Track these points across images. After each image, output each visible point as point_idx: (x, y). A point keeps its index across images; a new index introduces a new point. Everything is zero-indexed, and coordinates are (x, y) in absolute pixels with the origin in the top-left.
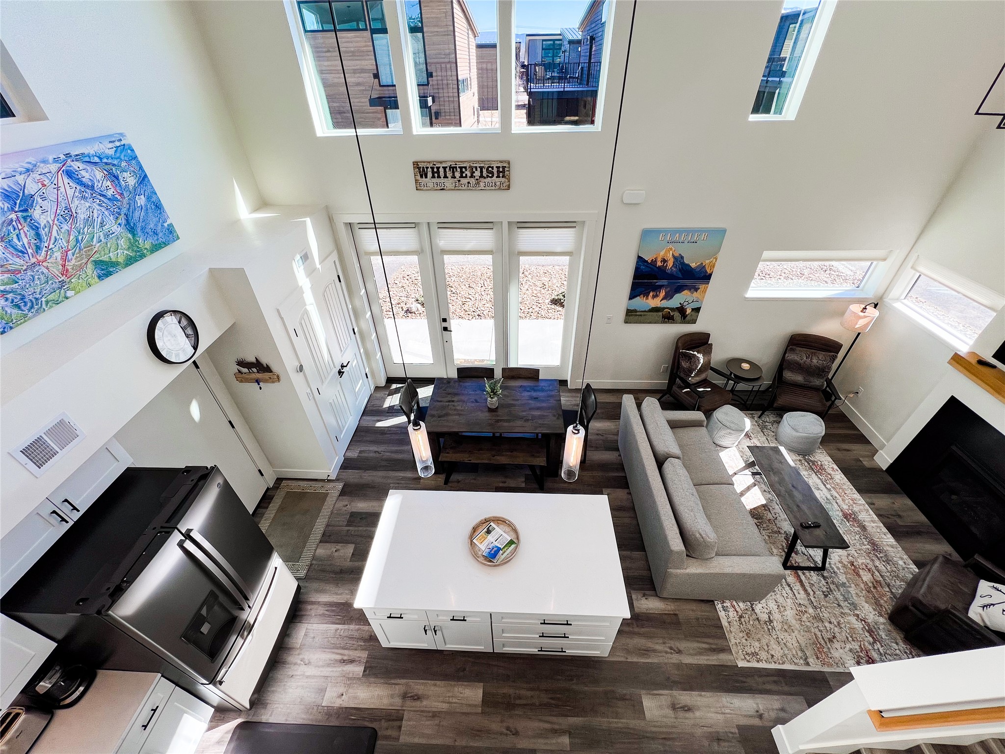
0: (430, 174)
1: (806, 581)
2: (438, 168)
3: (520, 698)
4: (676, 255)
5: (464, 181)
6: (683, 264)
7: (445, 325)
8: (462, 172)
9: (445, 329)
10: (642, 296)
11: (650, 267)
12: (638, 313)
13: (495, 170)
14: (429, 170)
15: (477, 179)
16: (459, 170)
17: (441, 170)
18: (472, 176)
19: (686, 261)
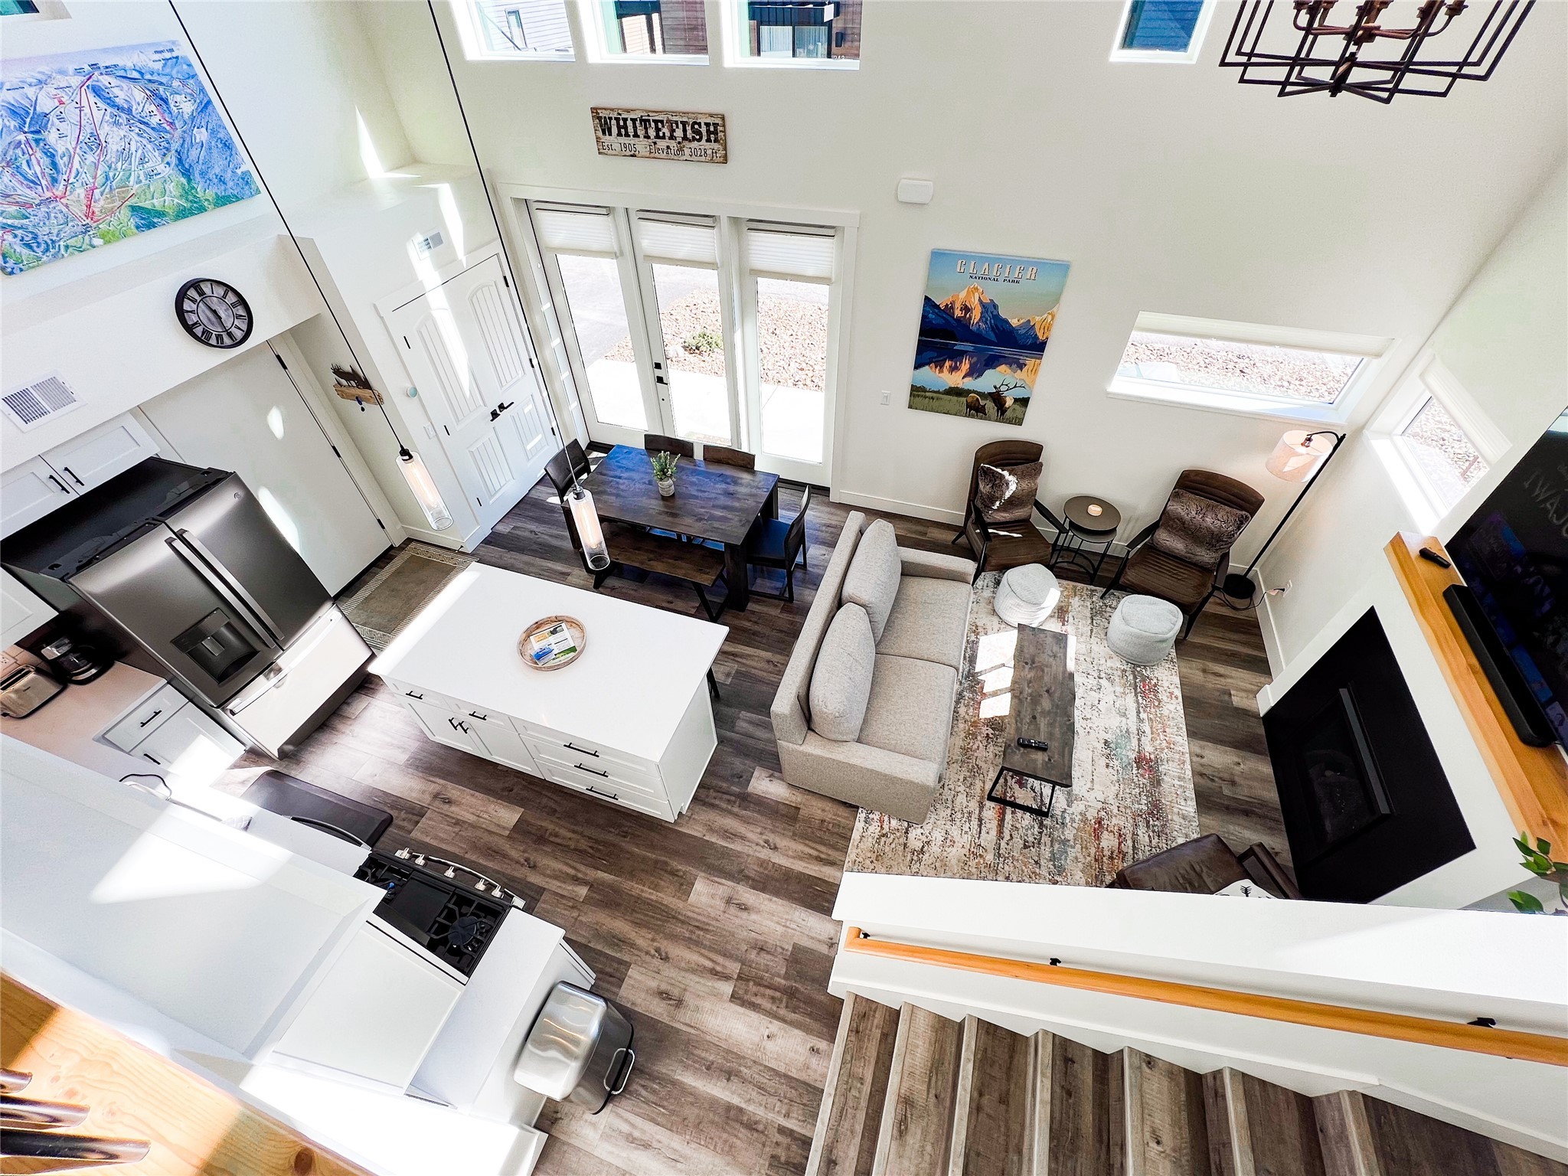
0: (615, 130)
1: (1011, 822)
2: (625, 120)
3: (556, 836)
4: (986, 301)
5: (662, 144)
6: (997, 317)
7: (658, 373)
8: (658, 130)
9: (660, 380)
10: (933, 365)
11: (943, 317)
12: (928, 394)
13: (704, 129)
14: (614, 122)
15: (679, 143)
16: (653, 124)
17: (629, 123)
18: (672, 137)
19: (1003, 314)
